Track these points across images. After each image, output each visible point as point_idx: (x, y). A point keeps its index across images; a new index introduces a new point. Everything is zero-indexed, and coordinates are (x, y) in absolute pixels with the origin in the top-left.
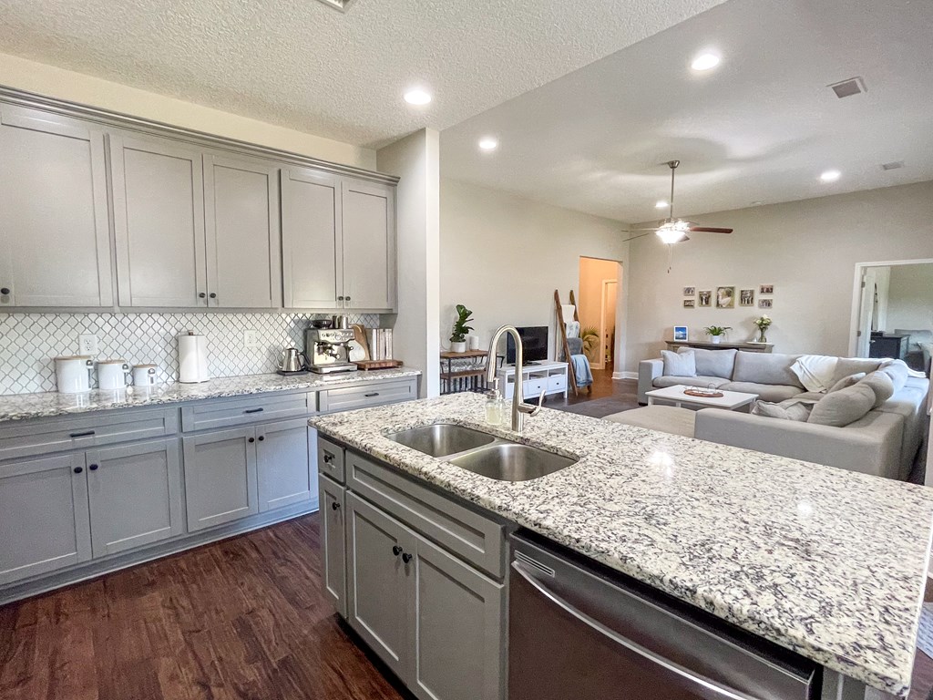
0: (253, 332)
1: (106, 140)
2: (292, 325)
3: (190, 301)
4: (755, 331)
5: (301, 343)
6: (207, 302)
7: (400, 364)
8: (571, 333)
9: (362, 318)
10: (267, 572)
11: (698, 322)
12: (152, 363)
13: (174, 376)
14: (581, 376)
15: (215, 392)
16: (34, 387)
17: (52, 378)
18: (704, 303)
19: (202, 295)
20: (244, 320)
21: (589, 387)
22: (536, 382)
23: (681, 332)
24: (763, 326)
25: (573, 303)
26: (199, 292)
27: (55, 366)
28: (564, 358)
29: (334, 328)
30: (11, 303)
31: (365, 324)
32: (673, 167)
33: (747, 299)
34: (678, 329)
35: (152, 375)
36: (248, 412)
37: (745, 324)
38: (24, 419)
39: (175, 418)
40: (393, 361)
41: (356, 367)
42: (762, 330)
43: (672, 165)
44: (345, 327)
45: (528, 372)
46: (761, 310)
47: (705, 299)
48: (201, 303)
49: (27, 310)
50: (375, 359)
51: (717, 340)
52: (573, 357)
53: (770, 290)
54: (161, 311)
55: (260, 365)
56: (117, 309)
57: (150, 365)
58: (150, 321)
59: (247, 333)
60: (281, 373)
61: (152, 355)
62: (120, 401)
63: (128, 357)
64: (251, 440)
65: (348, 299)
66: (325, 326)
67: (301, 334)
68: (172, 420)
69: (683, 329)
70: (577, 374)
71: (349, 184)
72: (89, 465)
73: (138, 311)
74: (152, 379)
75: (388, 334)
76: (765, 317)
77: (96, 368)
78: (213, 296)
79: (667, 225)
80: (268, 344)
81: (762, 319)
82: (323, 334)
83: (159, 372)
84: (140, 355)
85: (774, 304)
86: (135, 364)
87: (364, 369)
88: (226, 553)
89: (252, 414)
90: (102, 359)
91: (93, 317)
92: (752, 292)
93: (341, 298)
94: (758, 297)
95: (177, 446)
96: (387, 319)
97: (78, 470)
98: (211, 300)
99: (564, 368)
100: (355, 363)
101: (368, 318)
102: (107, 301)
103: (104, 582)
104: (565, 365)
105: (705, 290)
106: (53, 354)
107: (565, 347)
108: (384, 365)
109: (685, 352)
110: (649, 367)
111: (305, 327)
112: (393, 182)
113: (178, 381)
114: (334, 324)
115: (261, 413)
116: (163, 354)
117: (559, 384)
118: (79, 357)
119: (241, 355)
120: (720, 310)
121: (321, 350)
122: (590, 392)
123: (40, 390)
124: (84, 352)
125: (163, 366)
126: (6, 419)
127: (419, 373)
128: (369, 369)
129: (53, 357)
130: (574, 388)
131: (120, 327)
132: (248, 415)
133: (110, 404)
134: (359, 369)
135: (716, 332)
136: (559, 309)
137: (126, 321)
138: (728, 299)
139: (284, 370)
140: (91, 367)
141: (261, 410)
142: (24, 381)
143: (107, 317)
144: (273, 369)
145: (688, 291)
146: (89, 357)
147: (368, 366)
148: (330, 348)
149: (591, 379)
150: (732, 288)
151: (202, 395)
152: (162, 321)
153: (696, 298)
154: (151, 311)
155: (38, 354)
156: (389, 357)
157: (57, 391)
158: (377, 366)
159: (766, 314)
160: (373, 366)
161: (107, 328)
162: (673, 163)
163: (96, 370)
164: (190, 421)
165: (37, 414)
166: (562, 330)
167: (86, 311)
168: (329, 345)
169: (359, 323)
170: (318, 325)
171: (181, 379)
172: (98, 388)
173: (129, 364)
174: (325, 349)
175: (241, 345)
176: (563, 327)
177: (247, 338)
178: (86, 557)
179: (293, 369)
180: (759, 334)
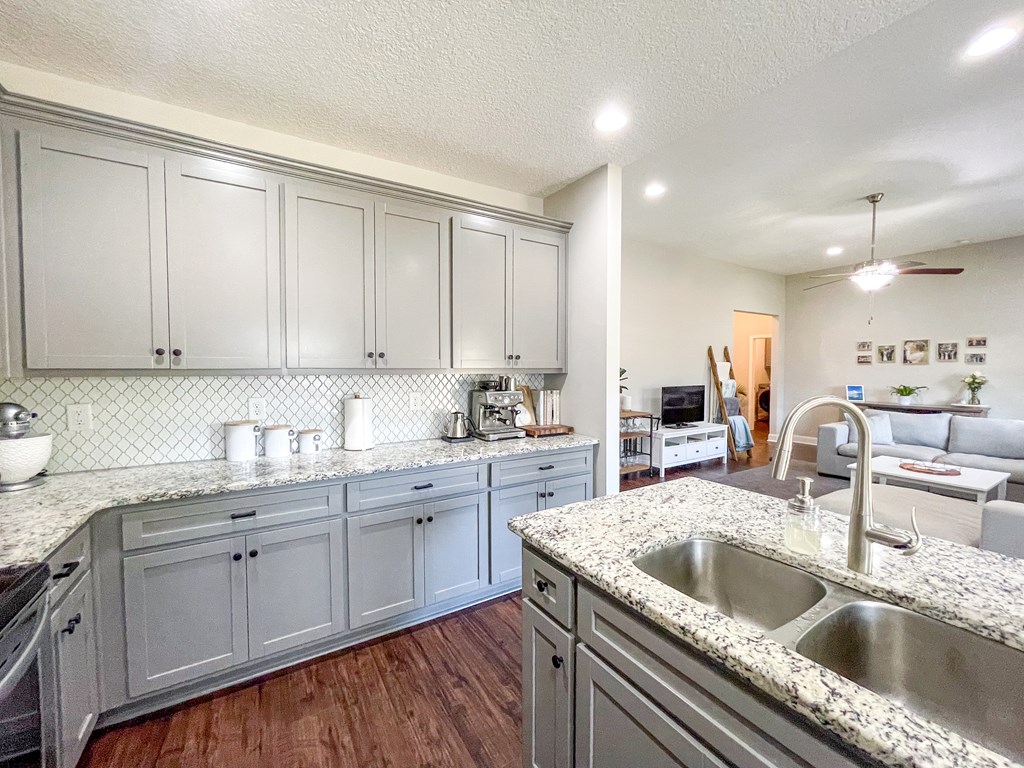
0: (418, 395)
1: (281, 189)
2: (457, 386)
3: (357, 361)
4: (961, 391)
5: (466, 406)
6: (376, 363)
7: (571, 430)
8: (728, 392)
9: (527, 379)
10: (439, 696)
11: (879, 380)
12: (318, 428)
13: (338, 441)
14: (741, 440)
15: (382, 466)
16: (204, 454)
17: (222, 445)
18: (885, 358)
19: (370, 355)
20: (410, 382)
21: (748, 451)
22: (694, 445)
23: (855, 392)
24: (975, 385)
25: (728, 361)
26: (368, 351)
27: (225, 431)
28: (721, 419)
29: (501, 390)
30: (183, 365)
31: (529, 384)
32: (874, 202)
33: (947, 353)
34: (851, 388)
35: (317, 442)
36: (416, 488)
37: (946, 382)
38: (184, 498)
39: (340, 496)
40: (561, 426)
41: (523, 434)
42: (973, 390)
43: (873, 199)
44: (512, 388)
45: (686, 435)
46: (970, 366)
47: (888, 354)
48: (369, 363)
49: (201, 373)
50: (542, 424)
51: (907, 401)
52: (731, 418)
53: (982, 343)
54: (329, 372)
55: (424, 429)
56: (285, 371)
57: (315, 430)
58: (317, 383)
59: (412, 395)
60: (445, 438)
61: (318, 419)
62: (285, 476)
63: (294, 421)
64: (420, 521)
65: (518, 357)
66: (492, 387)
67: (465, 395)
68: (337, 498)
69: (858, 388)
70: (737, 438)
71: (521, 231)
72: (249, 551)
73: (306, 372)
74: (317, 447)
75: (556, 396)
76: (978, 374)
77: (263, 433)
78: (382, 355)
79: (868, 268)
80: (433, 408)
81: (974, 377)
82: (490, 397)
83: (324, 436)
84: (306, 420)
85: (988, 359)
86: (301, 429)
87: (533, 436)
88: (390, 656)
89: (421, 491)
90: (270, 423)
91: (262, 379)
92: (955, 346)
93: (511, 357)
94: (964, 351)
95: (341, 528)
96: (554, 380)
97: (237, 557)
98: (379, 360)
99: (723, 431)
100: (521, 428)
101: (533, 378)
102: (276, 363)
103: (260, 688)
104: (724, 427)
105: (887, 344)
106: (224, 419)
107: (721, 407)
108: (554, 432)
109: (877, 415)
110: (832, 432)
111: (469, 389)
112: (565, 228)
113: (343, 447)
114: (501, 386)
115: (430, 489)
116: (329, 419)
117: (717, 448)
118: (248, 422)
119: (405, 420)
120: (908, 367)
121: (488, 414)
122: (750, 456)
123: (210, 457)
124: (253, 417)
125: (329, 431)
126: (165, 498)
127: (596, 442)
128: (539, 436)
129: (223, 422)
130: (733, 453)
131: (288, 390)
132: (416, 492)
133: (272, 480)
134: (527, 435)
135: (905, 391)
136: (713, 367)
137: (294, 383)
138: (920, 354)
139: (449, 436)
140: (258, 433)
141: (430, 486)
142: (195, 447)
143: (275, 379)
144: (437, 434)
145: (863, 346)
146: (257, 422)
147: (537, 433)
148: (498, 412)
149: (752, 442)
150: (926, 342)
151: (369, 469)
152: (329, 382)
153: (873, 354)
154: (317, 372)
155: (209, 419)
156: (556, 422)
157: (225, 458)
158: (547, 432)
159: (978, 371)
160: (542, 433)
161: (275, 390)
162: (873, 197)
163: (263, 435)
164: (356, 500)
165: (197, 492)
166: (718, 389)
167: (255, 373)
168: (496, 409)
169: (524, 384)
170: (485, 386)
171: (346, 447)
172: (264, 455)
173: (295, 430)
174: (491, 413)
175: (406, 409)
176: (718, 385)
177: (412, 400)
178: (241, 659)
179: (459, 435)
180: (968, 394)
